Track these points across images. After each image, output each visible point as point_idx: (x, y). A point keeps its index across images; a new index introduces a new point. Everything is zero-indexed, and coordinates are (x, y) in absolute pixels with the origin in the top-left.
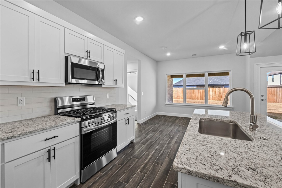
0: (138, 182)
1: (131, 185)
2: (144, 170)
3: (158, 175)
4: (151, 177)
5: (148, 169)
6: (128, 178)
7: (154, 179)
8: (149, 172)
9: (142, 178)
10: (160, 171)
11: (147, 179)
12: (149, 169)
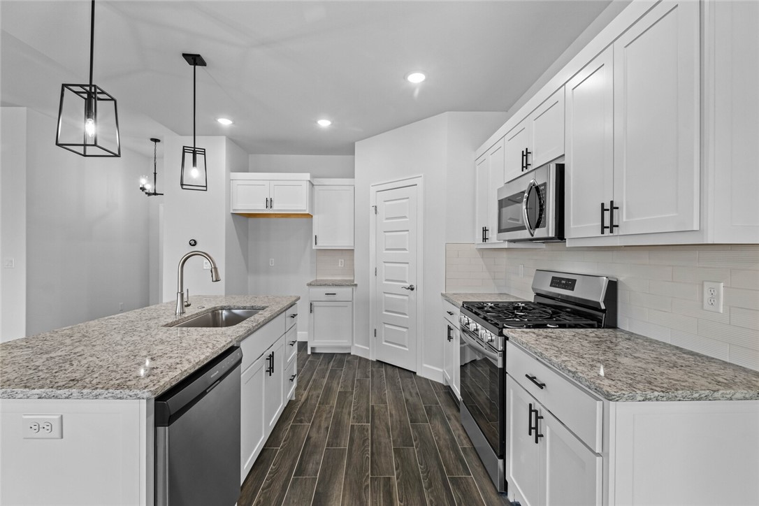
0: (376, 457)
1: (385, 447)
2: (385, 486)
3: (341, 484)
4: (356, 473)
5: (374, 491)
6: (402, 456)
7: (346, 473)
8: (368, 485)
9: (375, 466)
10: (339, 499)
11: (361, 467)
12: (372, 495)
